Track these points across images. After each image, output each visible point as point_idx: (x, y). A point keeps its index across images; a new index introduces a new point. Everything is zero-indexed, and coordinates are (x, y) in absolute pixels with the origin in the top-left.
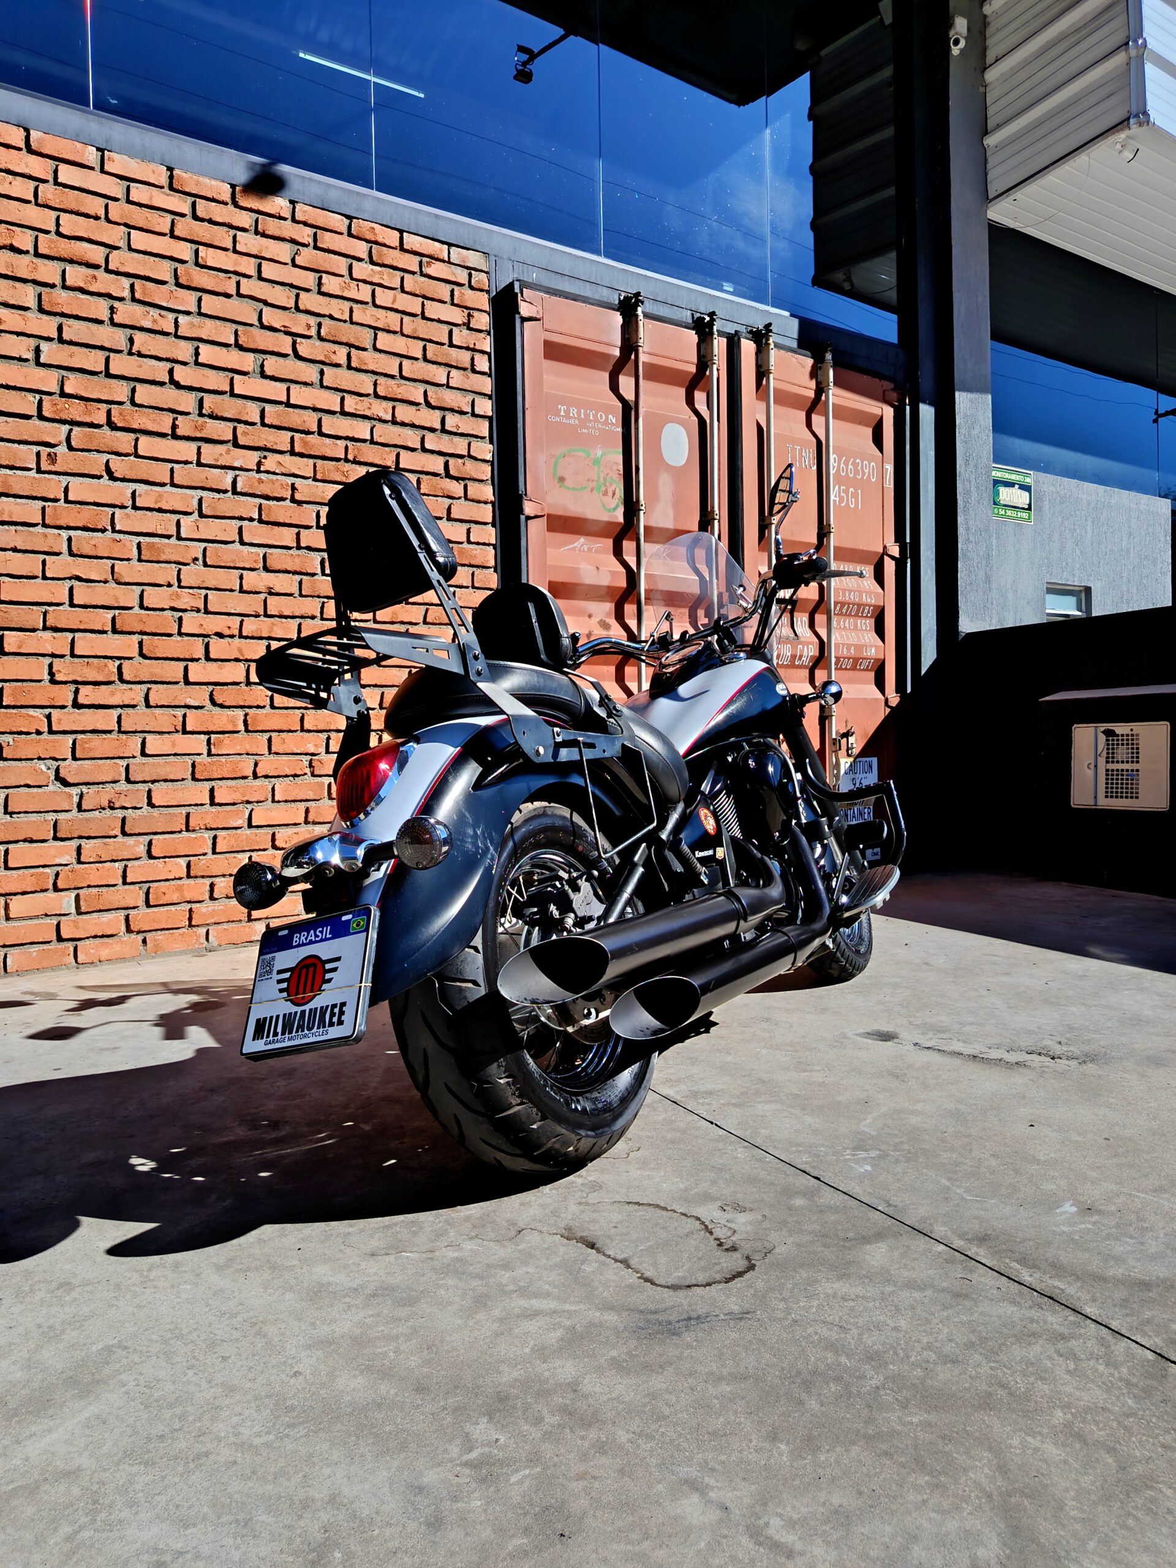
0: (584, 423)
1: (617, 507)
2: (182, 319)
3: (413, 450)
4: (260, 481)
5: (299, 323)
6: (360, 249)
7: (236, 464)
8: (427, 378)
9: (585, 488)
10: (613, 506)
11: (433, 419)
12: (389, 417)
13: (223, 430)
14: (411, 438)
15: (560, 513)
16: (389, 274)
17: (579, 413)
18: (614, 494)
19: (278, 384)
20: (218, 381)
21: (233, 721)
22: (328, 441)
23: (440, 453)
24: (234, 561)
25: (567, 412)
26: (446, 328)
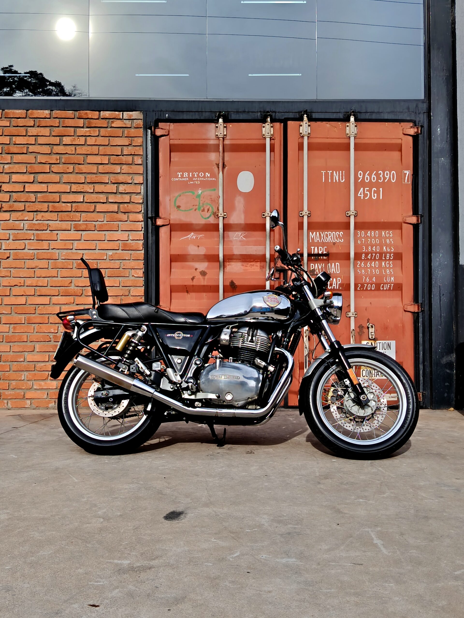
0: (191, 179)
1: (210, 216)
2: (6, 166)
3: (103, 203)
4: (35, 224)
5: (53, 159)
6: (81, 122)
7: (25, 219)
8: (110, 172)
9: (192, 209)
10: (209, 216)
11: (113, 188)
12: (92, 191)
13: (20, 206)
14: (102, 198)
15: (177, 222)
16: (94, 131)
17: (189, 175)
18: (208, 210)
19: (44, 185)
20: (19, 187)
21: (20, 320)
22: (64, 204)
23: (115, 202)
24: (23, 257)
25: (182, 176)
26: (120, 148)
